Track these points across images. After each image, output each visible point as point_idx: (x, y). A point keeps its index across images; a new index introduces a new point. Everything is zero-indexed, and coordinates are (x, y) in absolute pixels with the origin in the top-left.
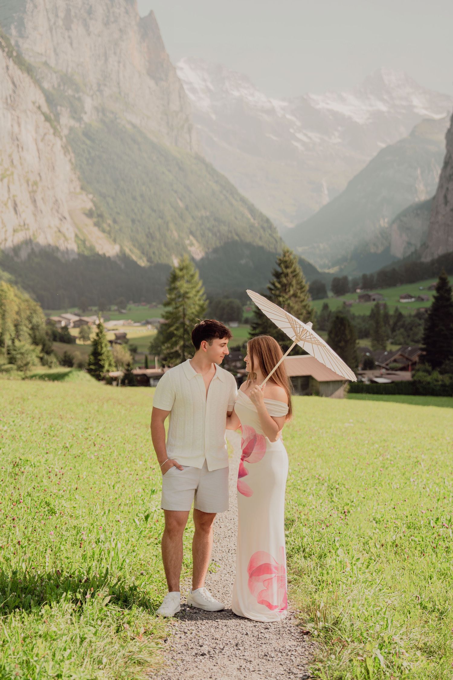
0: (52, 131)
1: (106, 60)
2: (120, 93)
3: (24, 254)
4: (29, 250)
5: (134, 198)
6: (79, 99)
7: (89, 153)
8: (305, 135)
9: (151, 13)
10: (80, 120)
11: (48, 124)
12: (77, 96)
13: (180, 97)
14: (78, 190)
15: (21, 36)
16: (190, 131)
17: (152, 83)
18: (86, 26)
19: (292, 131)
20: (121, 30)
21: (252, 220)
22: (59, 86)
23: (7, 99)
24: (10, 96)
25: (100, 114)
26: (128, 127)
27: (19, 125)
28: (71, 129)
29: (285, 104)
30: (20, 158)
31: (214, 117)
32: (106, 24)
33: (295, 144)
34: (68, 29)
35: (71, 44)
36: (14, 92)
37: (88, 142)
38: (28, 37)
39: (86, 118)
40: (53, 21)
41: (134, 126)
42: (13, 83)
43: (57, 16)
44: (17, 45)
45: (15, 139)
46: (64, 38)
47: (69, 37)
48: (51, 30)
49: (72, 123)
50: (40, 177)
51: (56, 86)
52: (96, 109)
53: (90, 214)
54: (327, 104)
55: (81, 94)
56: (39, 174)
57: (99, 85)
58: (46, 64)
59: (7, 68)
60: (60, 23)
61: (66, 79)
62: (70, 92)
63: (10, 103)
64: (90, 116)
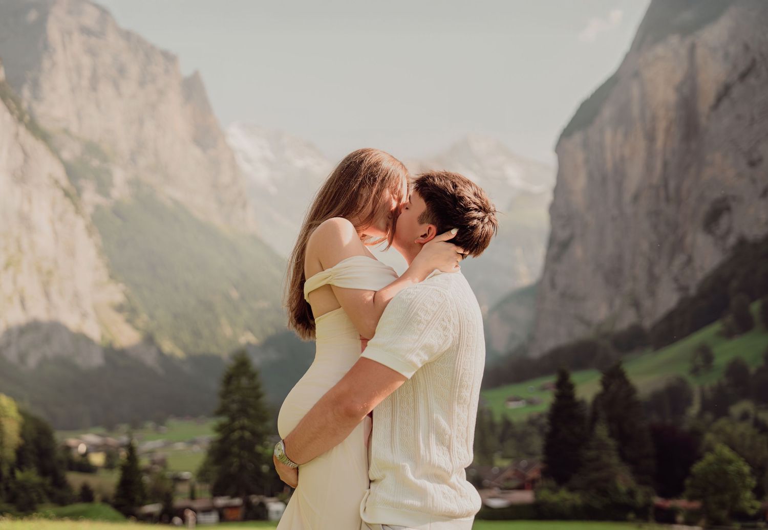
0: (71, 208)
1: (141, 125)
2: (158, 163)
3: (32, 361)
4: (41, 356)
5: (176, 288)
6: (107, 171)
7: (121, 234)
9: (197, 72)
10: (107, 195)
11: (67, 202)
12: (104, 167)
13: (232, 167)
14: (105, 279)
15: (36, 98)
16: (244, 205)
17: (196, 152)
18: (116, 86)
20: (159, 91)
22: (83, 155)
23: (16, 170)
24: (21, 167)
25: (134, 189)
26: (169, 203)
27: (30, 201)
28: (98, 208)
30: (31, 242)
31: (273, 189)
32: (142, 84)
35: (98, 106)
36: (25, 162)
37: (118, 221)
38: (44, 99)
39: (116, 193)
40: (75, 81)
41: (175, 201)
42: (25, 152)
43: (80, 75)
44: (30, 108)
45: (24, 219)
46: (89, 100)
47: (96, 99)
48: (73, 91)
49: (99, 199)
50: (56, 264)
51: (79, 156)
52: (130, 182)
53: (119, 309)
55: (109, 165)
56: (55, 261)
57: (132, 153)
58: (66, 131)
59: (17, 135)
60: (85, 83)
61: (91, 148)
62: (95, 163)
63: (20, 177)
64: (120, 190)
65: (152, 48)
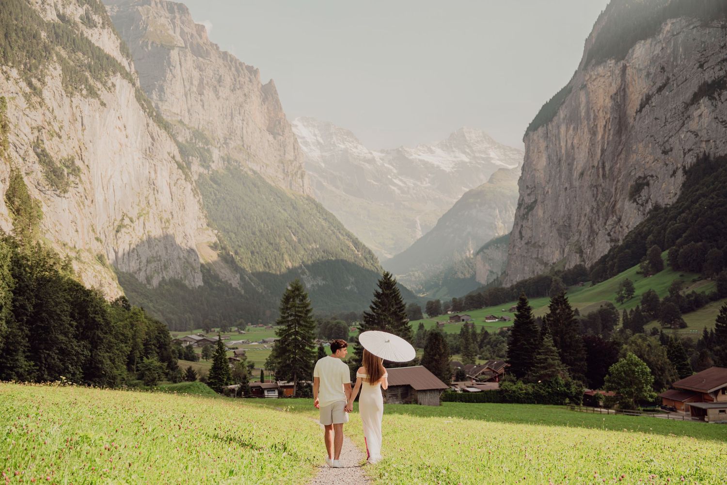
0: (183, 177)
1: (232, 118)
2: (243, 146)
3: (155, 282)
4: (161, 279)
5: (254, 233)
6: (208, 150)
7: (215, 195)
8: (401, 180)
9: (271, 80)
10: (208, 167)
11: (180, 171)
12: (206, 148)
13: (294, 149)
14: (205, 226)
15: (161, 100)
16: (302, 176)
17: (271, 138)
18: (216, 91)
19: (389, 177)
20: (245, 95)
21: (356, 252)
22: (191, 139)
23: (146, 151)
24: (149, 148)
25: (226, 163)
26: (250, 173)
27: (156, 173)
28: (200, 175)
29: (383, 155)
30: (155, 198)
31: (323, 165)
32: (233, 90)
33: (393, 188)
34: (201, 94)
35: (203, 106)
36: (153, 145)
37: (215, 186)
38: (166, 101)
39: (213, 166)
40: (188, 88)
41: (255, 172)
42: (152, 138)
43: (192, 84)
44: (157, 107)
45: (152, 184)
46: (197, 101)
47: (201, 100)
48: (186, 96)
49: (201, 170)
50: (172, 215)
51: (189, 140)
52: (223, 158)
53: (214, 247)
54: (419, 155)
55: (210, 146)
56: (171, 213)
57: (225, 139)
58: (181, 122)
59: (148, 125)
60: (195, 89)
61: (198, 134)
62: (200, 145)
63: (149, 154)
64: (217, 165)
65: (241, 64)
